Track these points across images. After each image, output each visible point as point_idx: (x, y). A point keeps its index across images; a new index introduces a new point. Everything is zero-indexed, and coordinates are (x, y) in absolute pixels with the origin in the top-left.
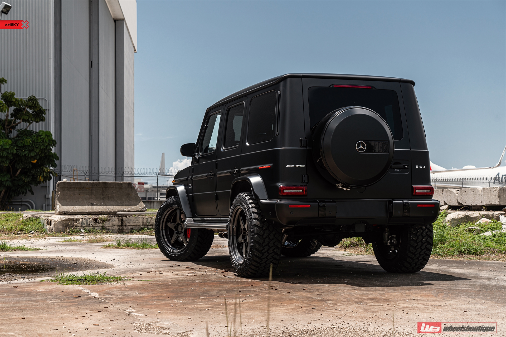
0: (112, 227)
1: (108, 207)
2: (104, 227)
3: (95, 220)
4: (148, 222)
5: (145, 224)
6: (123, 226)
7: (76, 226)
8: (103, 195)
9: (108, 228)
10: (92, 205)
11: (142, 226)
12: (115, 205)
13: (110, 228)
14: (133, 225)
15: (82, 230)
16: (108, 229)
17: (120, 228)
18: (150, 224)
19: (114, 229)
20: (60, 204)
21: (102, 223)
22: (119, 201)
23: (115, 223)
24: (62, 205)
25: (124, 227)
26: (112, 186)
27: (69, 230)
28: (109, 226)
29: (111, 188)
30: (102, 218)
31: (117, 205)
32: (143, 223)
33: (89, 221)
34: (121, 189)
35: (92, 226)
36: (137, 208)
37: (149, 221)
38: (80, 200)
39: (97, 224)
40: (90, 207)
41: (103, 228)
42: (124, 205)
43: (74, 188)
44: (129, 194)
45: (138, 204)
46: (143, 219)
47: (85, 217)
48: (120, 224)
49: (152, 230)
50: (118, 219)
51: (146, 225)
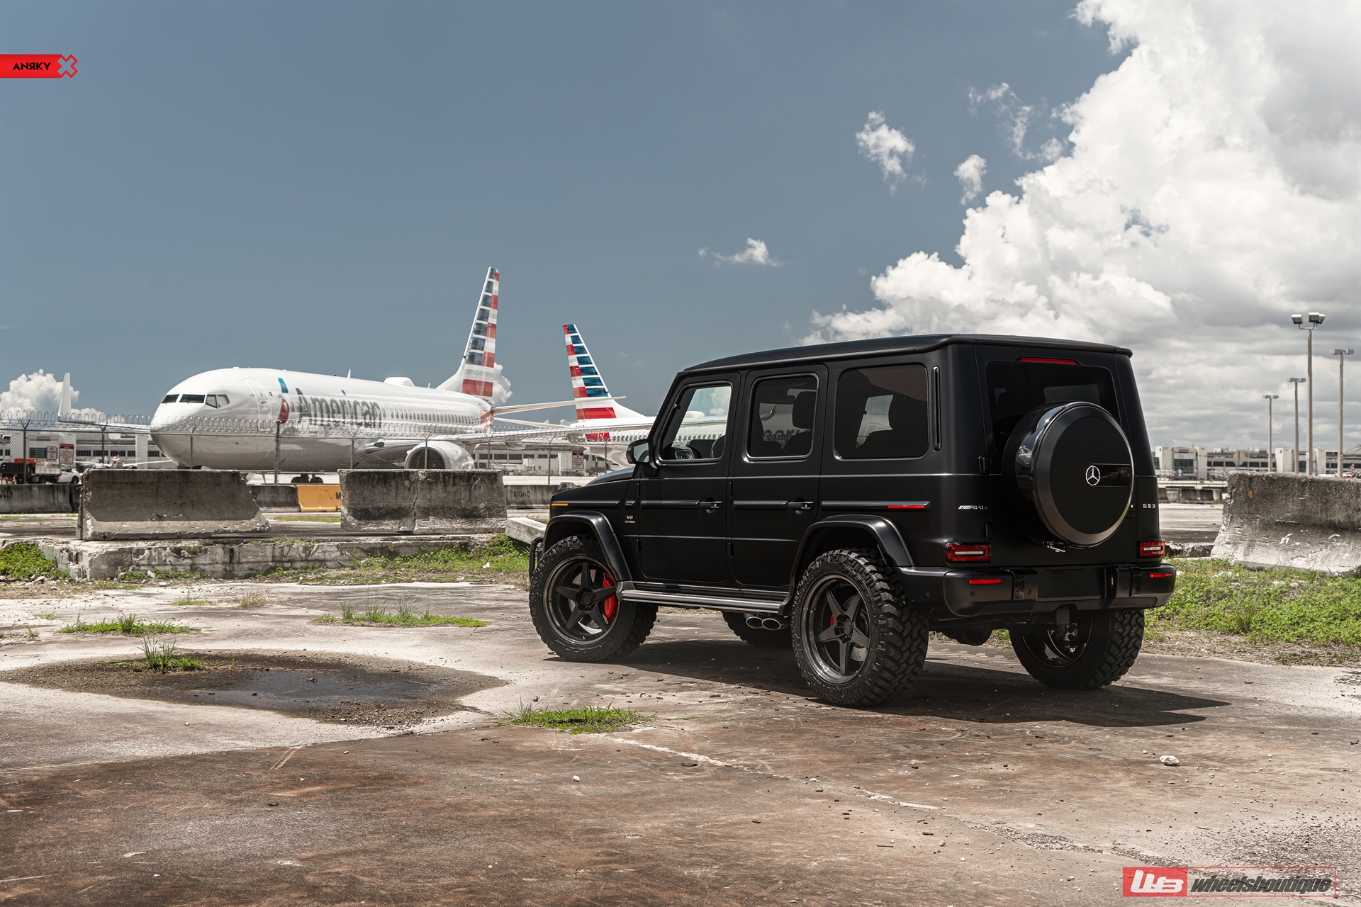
0: (211, 567)
1: (192, 523)
2: (195, 566)
3: (177, 552)
4: (283, 556)
5: (277, 559)
6: (233, 563)
7: (138, 565)
8: (181, 498)
9: (202, 567)
10: (160, 518)
11: (271, 564)
12: (207, 519)
13: (207, 568)
14: (254, 562)
15: (149, 573)
16: (203, 570)
17: (228, 568)
18: (286, 559)
19: (214, 569)
20: (93, 518)
21: (191, 558)
22: (214, 511)
23: (217, 557)
24: (98, 520)
25: (236, 566)
26: (199, 480)
27: (122, 574)
28: (205, 565)
29: (198, 483)
30: (189, 548)
31: (210, 520)
32: (273, 556)
33: (164, 553)
34: (218, 485)
35: (171, 564)
36: (252, 525)
37: (285, 553)
38: (134, 509)
39: (181, 560)
40: (157, 523)
41: (193, 568)
42: (225, 519)
43: (122, 483)
44: (234, 496)
45: (253, 517)
46: (274, 548)
47: (154, 545)
48: (227, 560)
49: (293, 571)
50: (223, 548)
51: (279, 562)
